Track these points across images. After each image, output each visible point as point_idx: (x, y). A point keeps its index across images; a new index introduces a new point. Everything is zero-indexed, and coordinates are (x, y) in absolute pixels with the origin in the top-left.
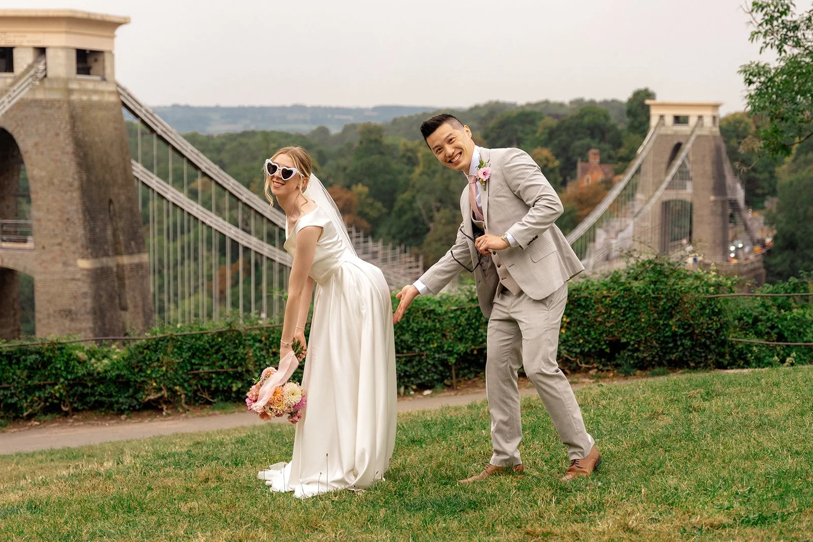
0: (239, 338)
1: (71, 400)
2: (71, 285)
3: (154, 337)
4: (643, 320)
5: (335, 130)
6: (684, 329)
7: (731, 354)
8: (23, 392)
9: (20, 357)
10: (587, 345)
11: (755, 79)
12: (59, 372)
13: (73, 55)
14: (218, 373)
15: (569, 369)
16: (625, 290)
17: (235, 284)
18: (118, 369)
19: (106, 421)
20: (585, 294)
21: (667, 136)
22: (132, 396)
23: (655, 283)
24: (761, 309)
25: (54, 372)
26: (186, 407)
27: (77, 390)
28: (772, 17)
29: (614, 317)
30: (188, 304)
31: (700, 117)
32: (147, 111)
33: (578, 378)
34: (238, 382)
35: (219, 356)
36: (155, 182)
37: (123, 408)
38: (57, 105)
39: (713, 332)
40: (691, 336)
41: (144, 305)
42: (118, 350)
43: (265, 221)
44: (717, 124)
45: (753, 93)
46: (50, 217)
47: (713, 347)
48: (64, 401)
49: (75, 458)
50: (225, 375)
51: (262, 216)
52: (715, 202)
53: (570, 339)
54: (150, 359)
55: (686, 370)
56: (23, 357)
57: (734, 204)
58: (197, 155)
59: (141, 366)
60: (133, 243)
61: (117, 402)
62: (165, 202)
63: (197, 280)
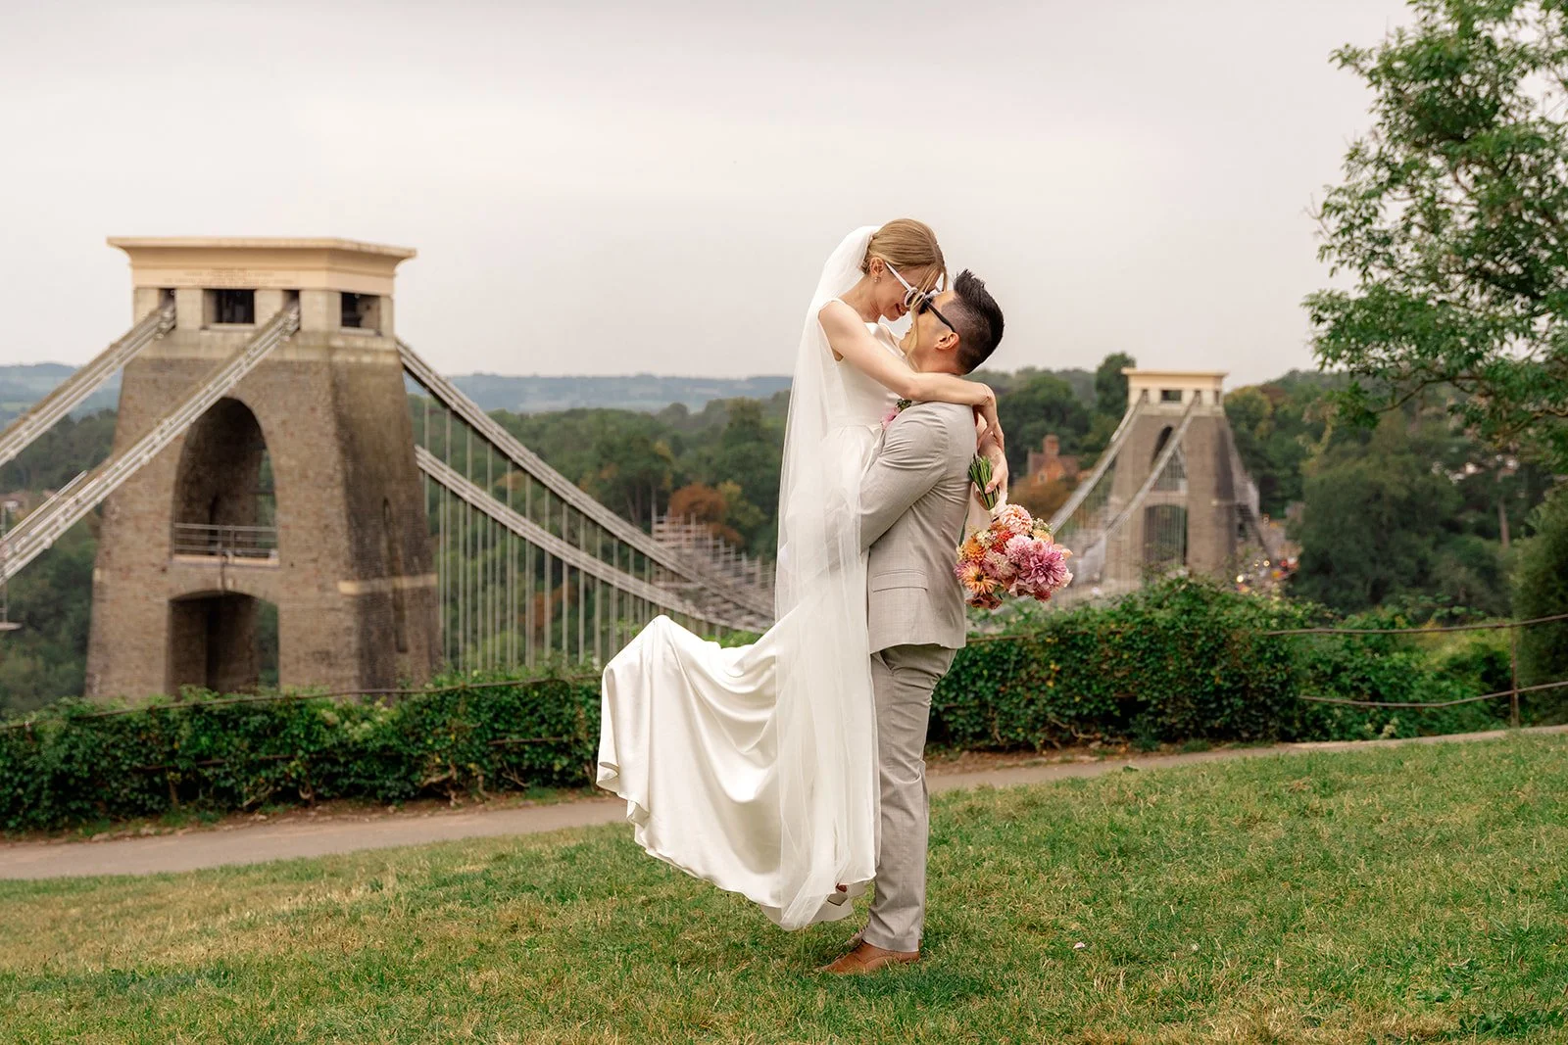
0: (565, 691)
1: (314, 783)
2: (330, 617)
3: (439, 689)
4: (1171, 668)
5: (695, 408)
6: (1232, 681)
7: (1302, 720)
8: (244, 771)
9: (239, 718)
10: (1086, 705)
11: (1326, 315)
12: (297, 740)
13: (338, 300)
14: (533, 745)
15: (1059, 741)
16: (1143, 623)
17: (557, 616)
18: (384, 737)
19: (365, 813)
20: (1083, 629)
21: (1152, 417)
22: (405, 778)
23: (1188, 613)
24: (1346, 652)
25: (289, 740)
26: (484, 794)
27: (323, 769)
28: (1352, 225)
29: (1127, 663)
30: (492, 645)
31: (1198, 392)
32: (437, 377)
33: (1073, 754)
34: (563, 758)
35: (534, 719)
36: (447, 476)
37: (390, 795)
38: (314, 369)
39: (1277, 687)
40: (1244, 692)
41: (430, 647)
42: (385, 709)
43: (599, 530)
44: (1221, 401)
45: (1323, 335)
46: (303, 523)
47: (1276, 708)
48: (304, 785)
49: (309, 877)
50: (544, 747)
51: (595, 523)
52: (1218, 507)
53: (1061, 695)
54: (432, 723)
55: (1236, 743)
56: (244, 719)
57: (1244, 510)
58: (507, 439)
59: (419, 733)
60: (416, 560)
61: (382, 787)
62: (461, 503)
63: (504, 611)
